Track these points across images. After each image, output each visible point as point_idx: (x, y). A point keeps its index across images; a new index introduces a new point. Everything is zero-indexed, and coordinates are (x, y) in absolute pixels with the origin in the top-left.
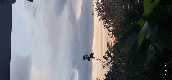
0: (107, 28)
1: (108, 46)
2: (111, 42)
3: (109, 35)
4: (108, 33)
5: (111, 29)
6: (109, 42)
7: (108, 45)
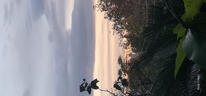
0: (117, 32)
1: (119, 63)
2: (125, 56)
3: (121, 44)
4: (121, 40)
5: (125, 33)
6: (122, 56)
7: (120, 60)
